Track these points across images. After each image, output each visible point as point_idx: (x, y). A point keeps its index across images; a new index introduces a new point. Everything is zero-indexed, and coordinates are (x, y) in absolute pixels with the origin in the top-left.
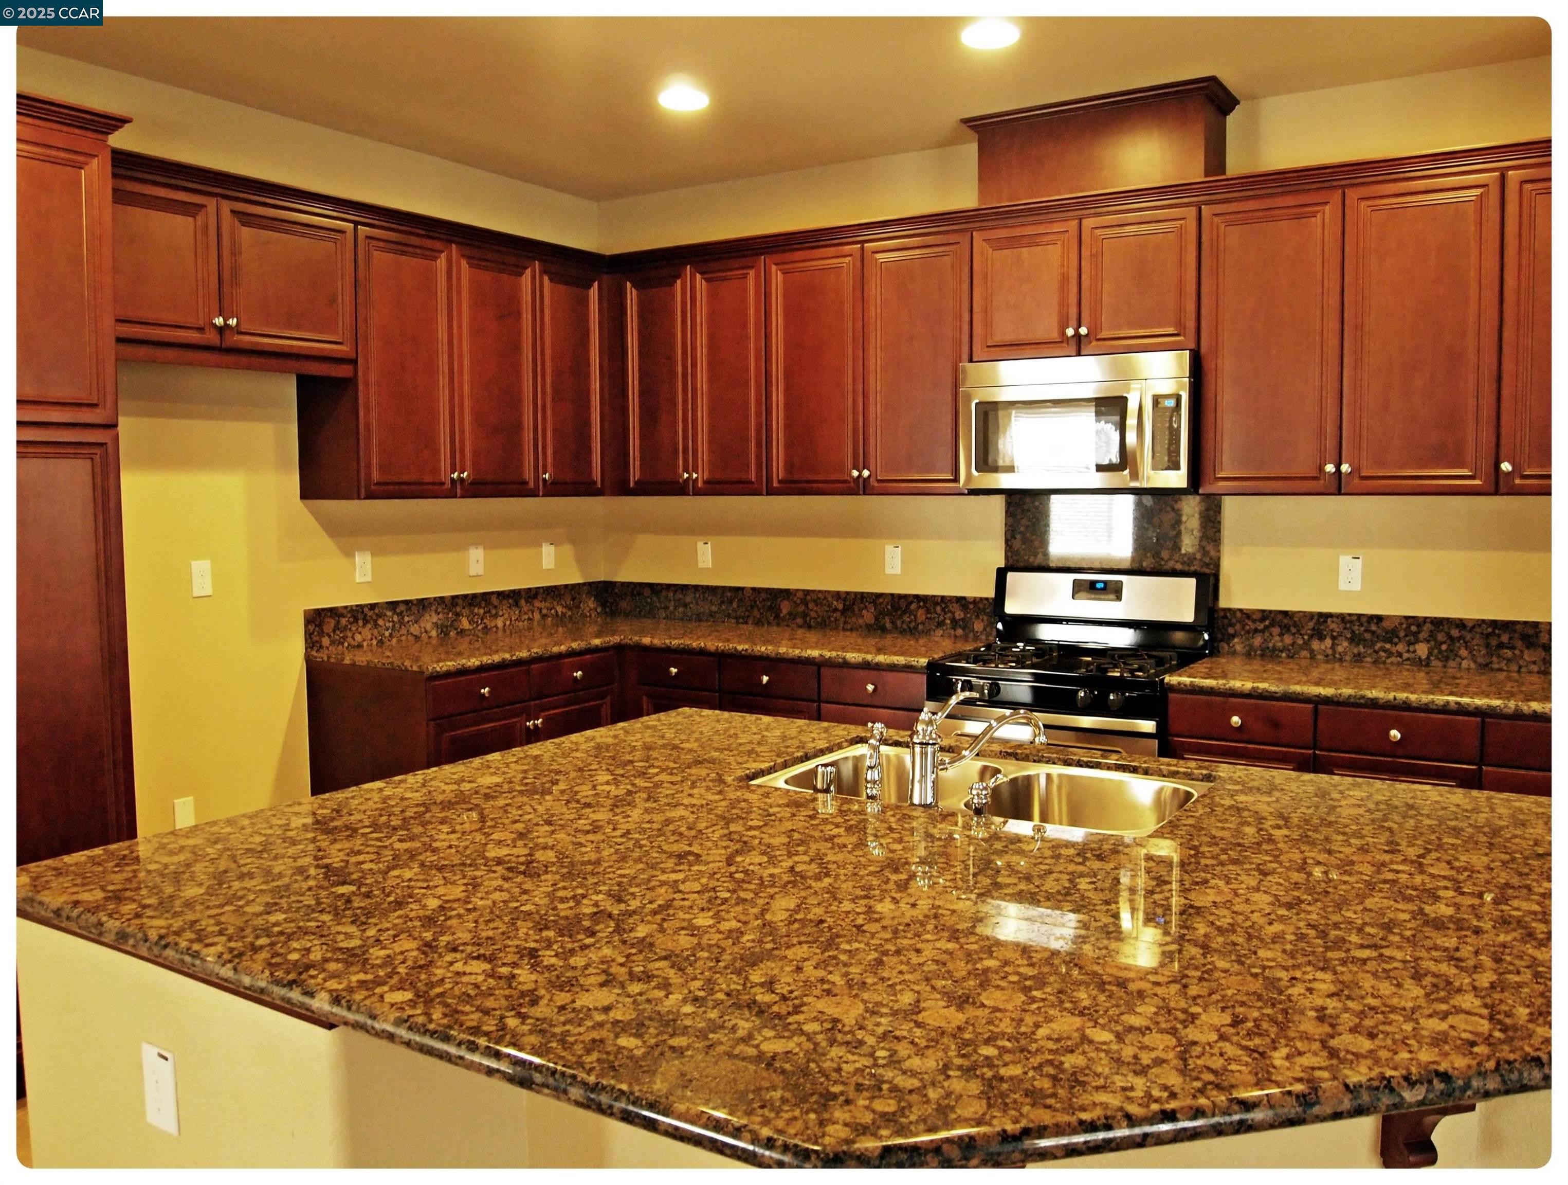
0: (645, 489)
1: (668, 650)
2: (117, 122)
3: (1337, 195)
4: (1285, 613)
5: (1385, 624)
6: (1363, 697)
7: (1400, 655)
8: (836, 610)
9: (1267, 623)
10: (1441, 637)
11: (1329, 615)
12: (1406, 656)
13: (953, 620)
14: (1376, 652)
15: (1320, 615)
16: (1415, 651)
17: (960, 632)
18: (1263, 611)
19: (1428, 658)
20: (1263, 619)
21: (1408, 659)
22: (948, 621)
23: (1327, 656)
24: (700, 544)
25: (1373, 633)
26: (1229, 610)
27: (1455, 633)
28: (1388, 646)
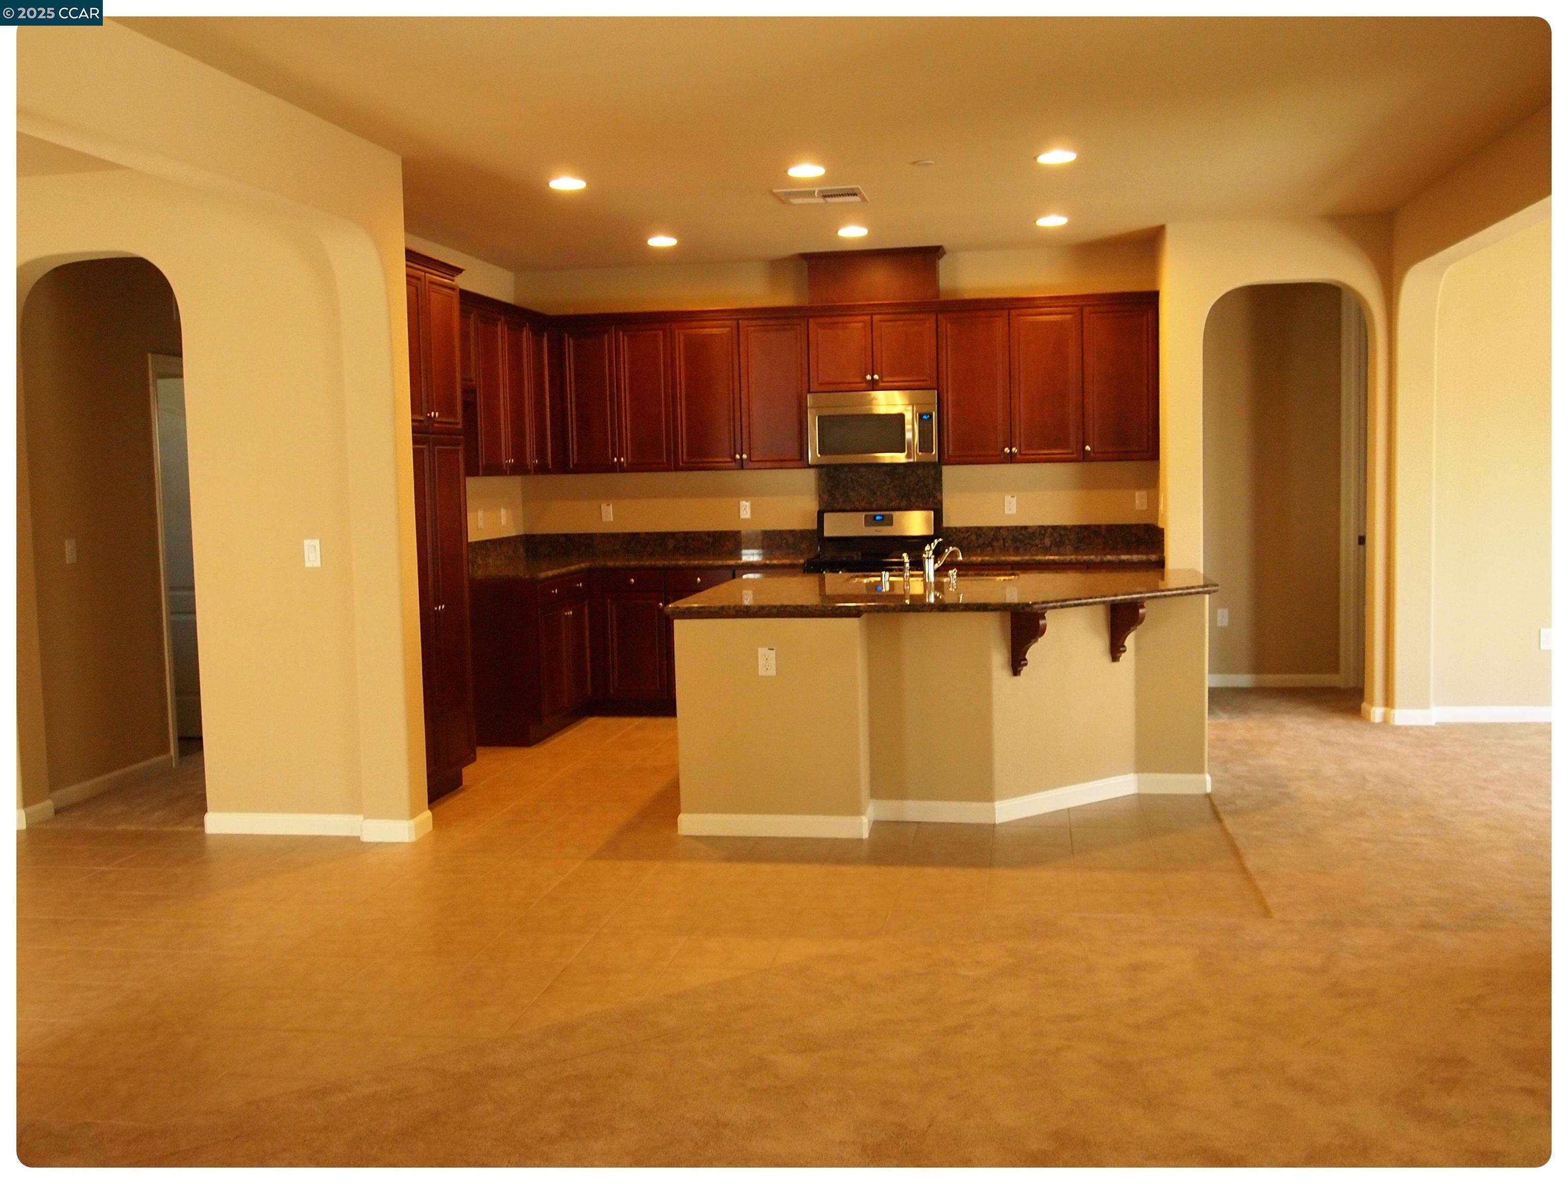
0: (580, 469)
1: (627, 569)
2: (459, 271)
3: (1006, 312)
4: (979, 528)
5: (1029, 530)
6: (1034, 560)
7: (1037, 546)
8: (708, 543)
9: (969, 533)
10: (1056, 535)
11: (1001, 528)
12: (1039, 546)
13: (787, 544)
14: (1025, 545)
15: (997, 528)
16: (1044, 543)
17: (791, 551)
18: (967, 528)
19: (1051, 546)
20: (967, 532)
21: (1041, 548)
22: (783, 545)
23: (1001, 549)
24: (604, 506)
25: (1023, 535)
26: (949, 528)
27: (1063, 532)
28: (1031, 541)
